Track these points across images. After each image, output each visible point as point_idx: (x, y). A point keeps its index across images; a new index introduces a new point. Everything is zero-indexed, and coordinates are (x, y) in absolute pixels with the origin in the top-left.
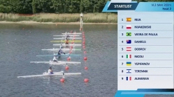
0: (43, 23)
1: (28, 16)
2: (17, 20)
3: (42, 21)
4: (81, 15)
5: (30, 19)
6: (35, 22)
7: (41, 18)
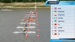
0: (16, 7)
1: (9, 4)
2: (3, 6)
3: (16, 6)
4: (36, 3)
5: (10, 5)
6: (12, 7)
7: (15, 5)
